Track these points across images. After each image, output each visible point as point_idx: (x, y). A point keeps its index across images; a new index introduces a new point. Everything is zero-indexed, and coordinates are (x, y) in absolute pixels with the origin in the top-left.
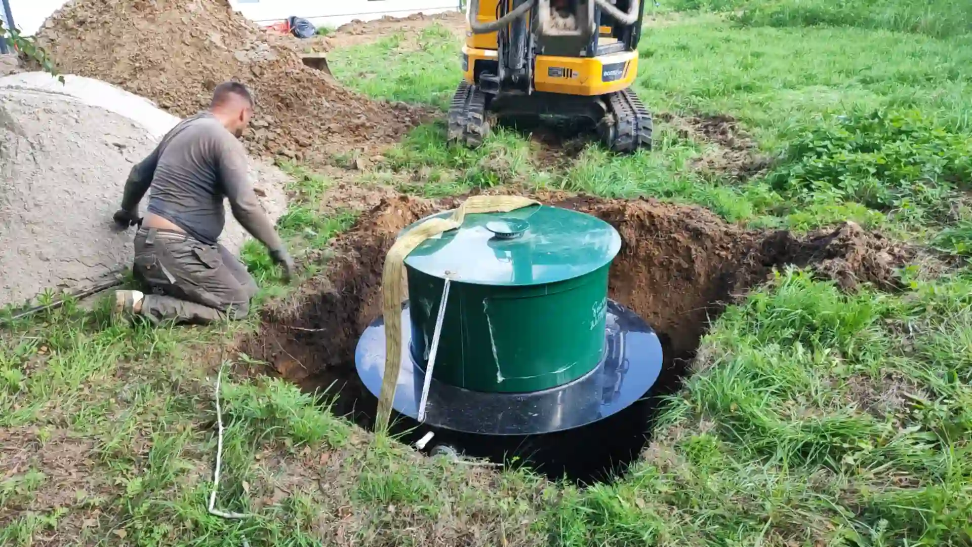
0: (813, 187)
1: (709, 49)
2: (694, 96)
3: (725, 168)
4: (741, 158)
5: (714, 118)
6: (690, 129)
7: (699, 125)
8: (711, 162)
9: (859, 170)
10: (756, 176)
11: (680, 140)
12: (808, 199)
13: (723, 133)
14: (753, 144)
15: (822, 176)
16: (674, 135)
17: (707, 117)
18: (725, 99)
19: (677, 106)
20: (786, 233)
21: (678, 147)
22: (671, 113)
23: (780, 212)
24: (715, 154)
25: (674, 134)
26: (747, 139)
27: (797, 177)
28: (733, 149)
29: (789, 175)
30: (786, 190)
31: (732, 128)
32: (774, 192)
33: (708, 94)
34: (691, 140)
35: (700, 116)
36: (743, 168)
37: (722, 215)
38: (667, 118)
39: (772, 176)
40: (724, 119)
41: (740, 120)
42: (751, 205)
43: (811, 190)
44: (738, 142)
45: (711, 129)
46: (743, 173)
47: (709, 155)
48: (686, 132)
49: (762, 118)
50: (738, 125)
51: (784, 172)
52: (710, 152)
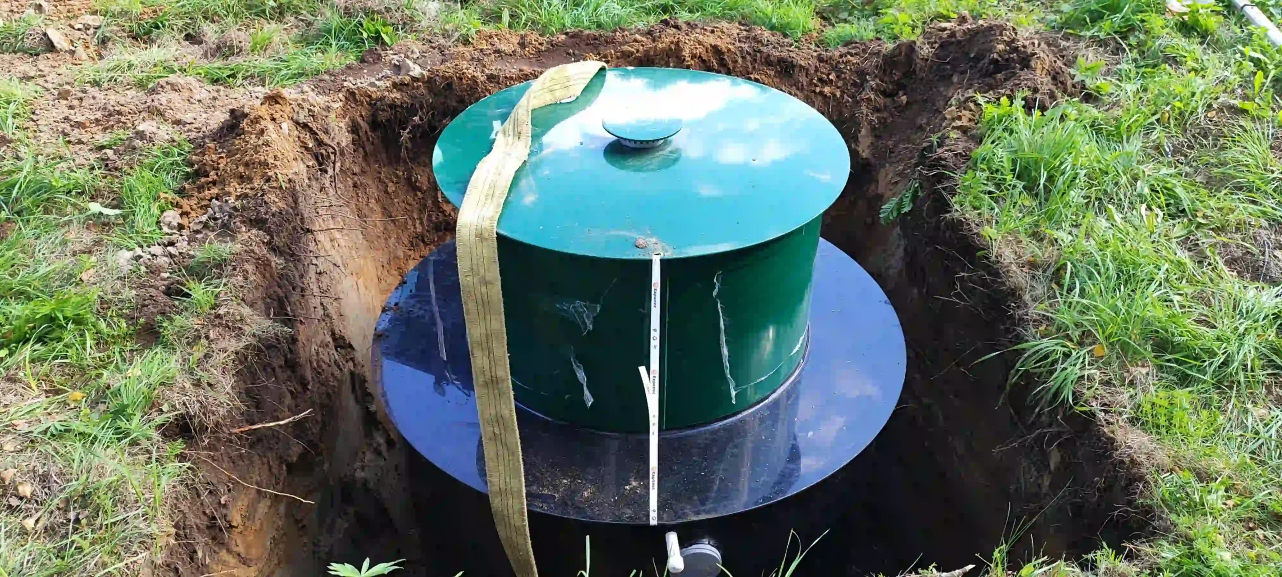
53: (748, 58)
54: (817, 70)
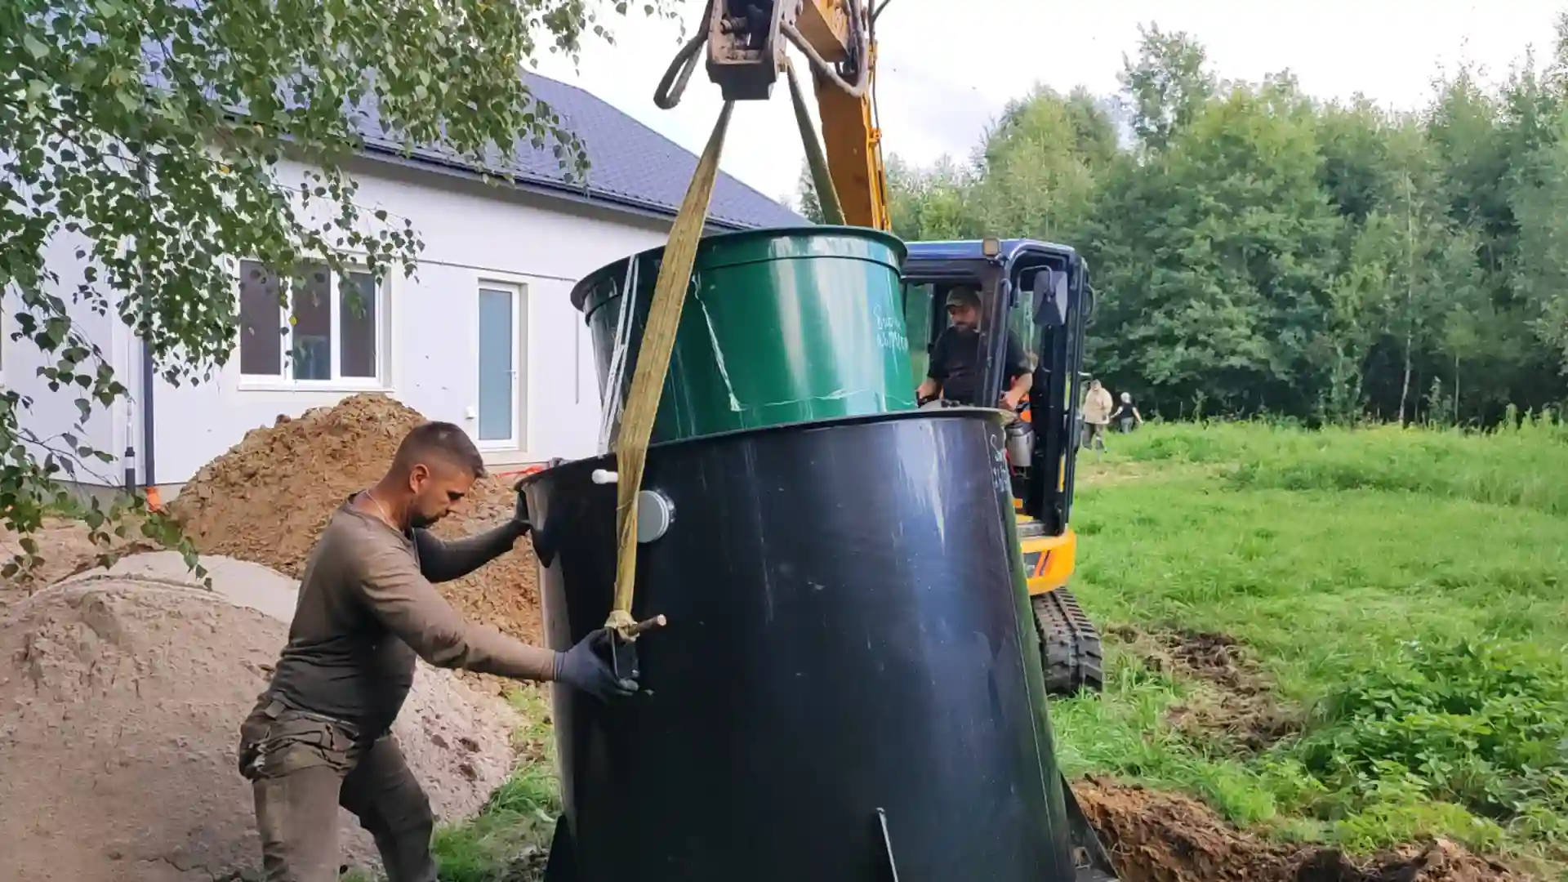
0: (1375, 769)
1: (1188, 523)
2: (1168, 600)
3: (1226, 726)
4: (1253, 709)
5: (1204, 637)
6: (1165, 657)
7: (1179, 648)
8: (1202, 716)
9: (1450, 743)
10: (1277, 744)
11: (1148, 674)
12: (1369, 793)
13: (1220, 662)
14: (1270, 685)
15: (1390, 751)
16: (1138, 665)
17: (1191, 635)
18: (1218, 608)
19: (1142, 615)
20: (1336, 854)
21: (1147, 687)
22: (1132, 627)
23: (1323, 813)
24: (1208, 701)
25: (1139, 662)
26: (1260, 676)
27: (1346, 751)
28: (1238, 691)
29: (1332, 746)
30: (1329, 772)
31: (1234, 655)
32: (1310, 776)
33: (1191, 598)
34: (1167, 675)
35: (1180, 633)
36: (1256, 727)
37: (1227, 814)
38: (1127, 635)
39: (1305, 745)
40: (1219, 640)
41: (1245, 642)
42: (1273, 796)
43: (1372, 775)
44: (1245, 681)
45: (1200, 656)
46: (1256, 737)
47: (1197, 702)
48: (1158, 661)
49: (1280, 640)
50: (1242, 651)
51: (1324, 742)
52: (1200, 696)
53: (1144, 827)
54: (1226, 859)
